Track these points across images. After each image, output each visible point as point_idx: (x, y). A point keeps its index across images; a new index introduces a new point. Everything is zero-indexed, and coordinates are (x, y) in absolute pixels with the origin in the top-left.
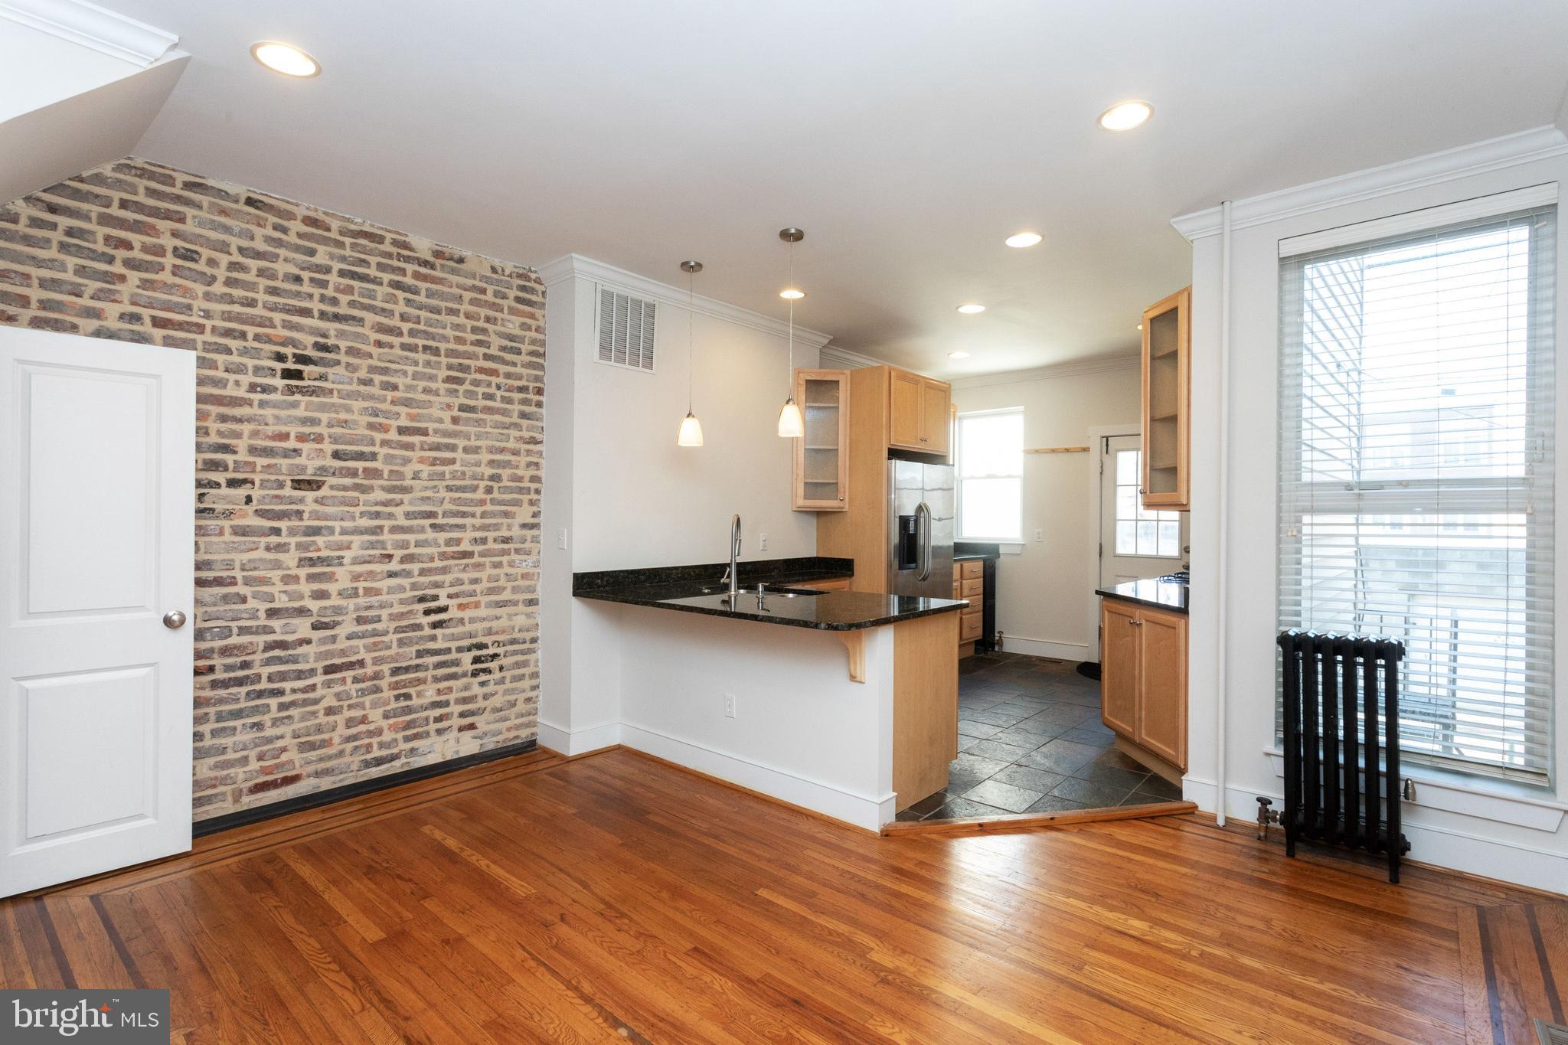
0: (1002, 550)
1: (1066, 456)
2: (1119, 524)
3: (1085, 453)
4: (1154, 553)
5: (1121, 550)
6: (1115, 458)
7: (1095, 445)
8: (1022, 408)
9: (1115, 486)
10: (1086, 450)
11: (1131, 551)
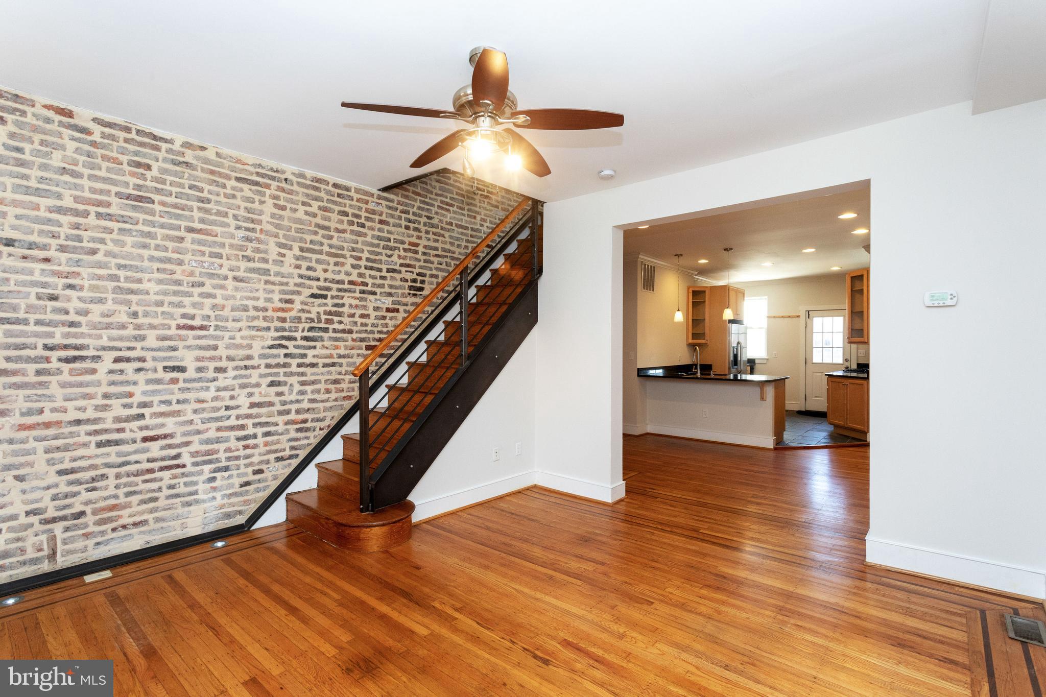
0: (757, 361)
1: (789, 319)
2: (814, 349)
3: (798, 319)
4: (831, 362)
5: (814, 361)
6: (813, 320)
7: (803, 315)
8: (767, 297)
9: (812, 333)
10: (798, 316)
11: (820, 361)
